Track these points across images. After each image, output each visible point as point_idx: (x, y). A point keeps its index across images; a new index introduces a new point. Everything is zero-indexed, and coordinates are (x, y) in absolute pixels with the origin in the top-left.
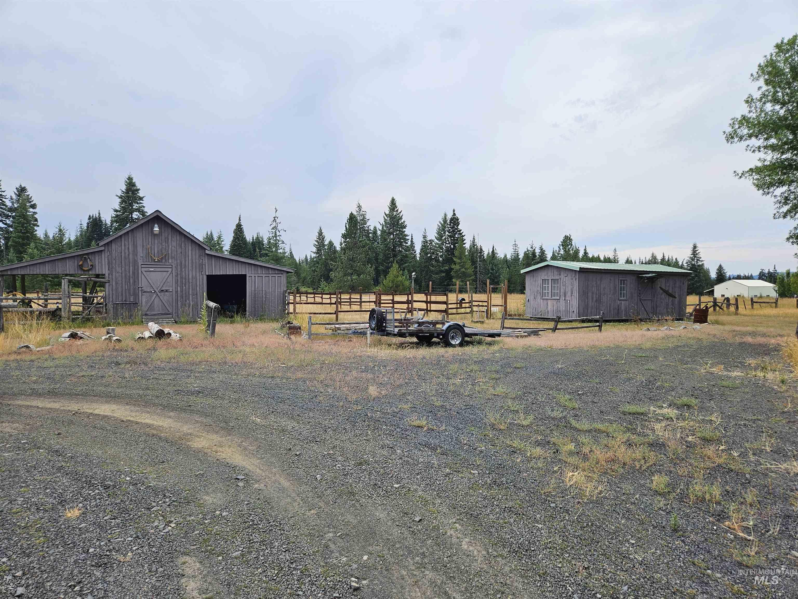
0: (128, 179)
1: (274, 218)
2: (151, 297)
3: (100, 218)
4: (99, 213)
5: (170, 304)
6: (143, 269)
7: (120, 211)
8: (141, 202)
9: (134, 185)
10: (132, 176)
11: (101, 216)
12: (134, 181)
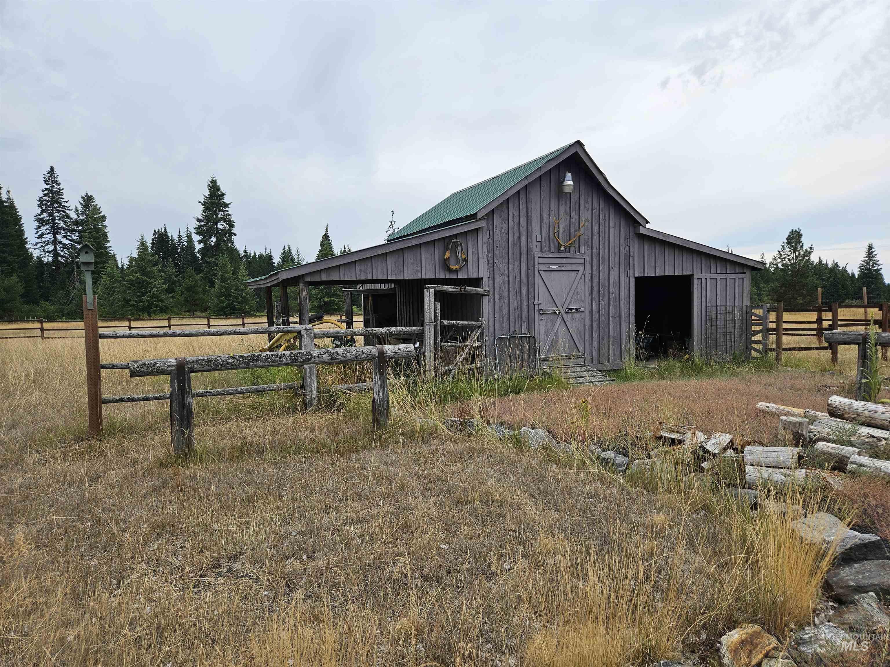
0: (211, 182)
1: (391, 222)
2: (553, 323)
3: (166, 232)
4: (165, 228)
5: (581, 337)
6: (542, 268)
7: (203, 221)
8: (227, 209)
9: (218, 189)
10: (216, 179)
11: (168, 231)
12: (218, 184)
